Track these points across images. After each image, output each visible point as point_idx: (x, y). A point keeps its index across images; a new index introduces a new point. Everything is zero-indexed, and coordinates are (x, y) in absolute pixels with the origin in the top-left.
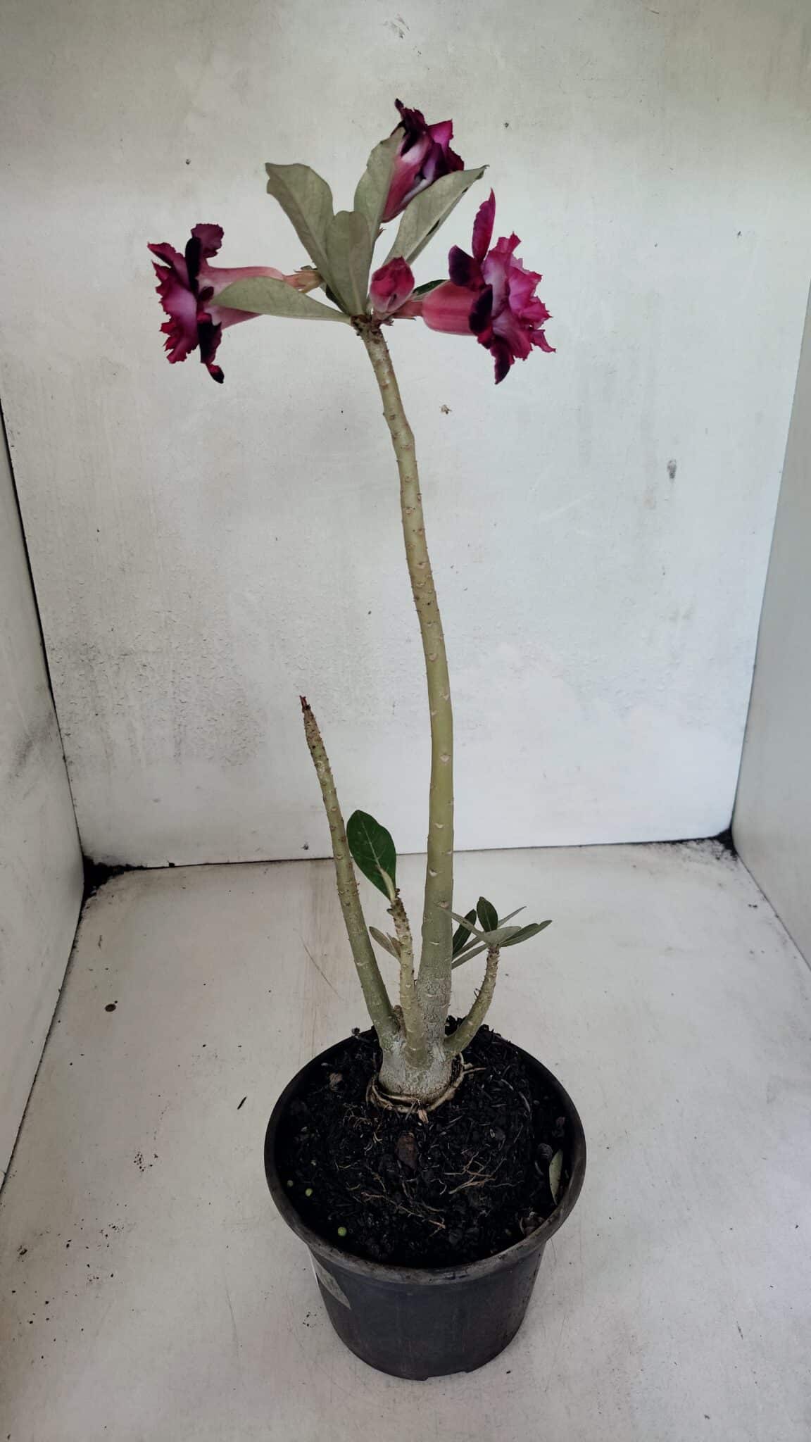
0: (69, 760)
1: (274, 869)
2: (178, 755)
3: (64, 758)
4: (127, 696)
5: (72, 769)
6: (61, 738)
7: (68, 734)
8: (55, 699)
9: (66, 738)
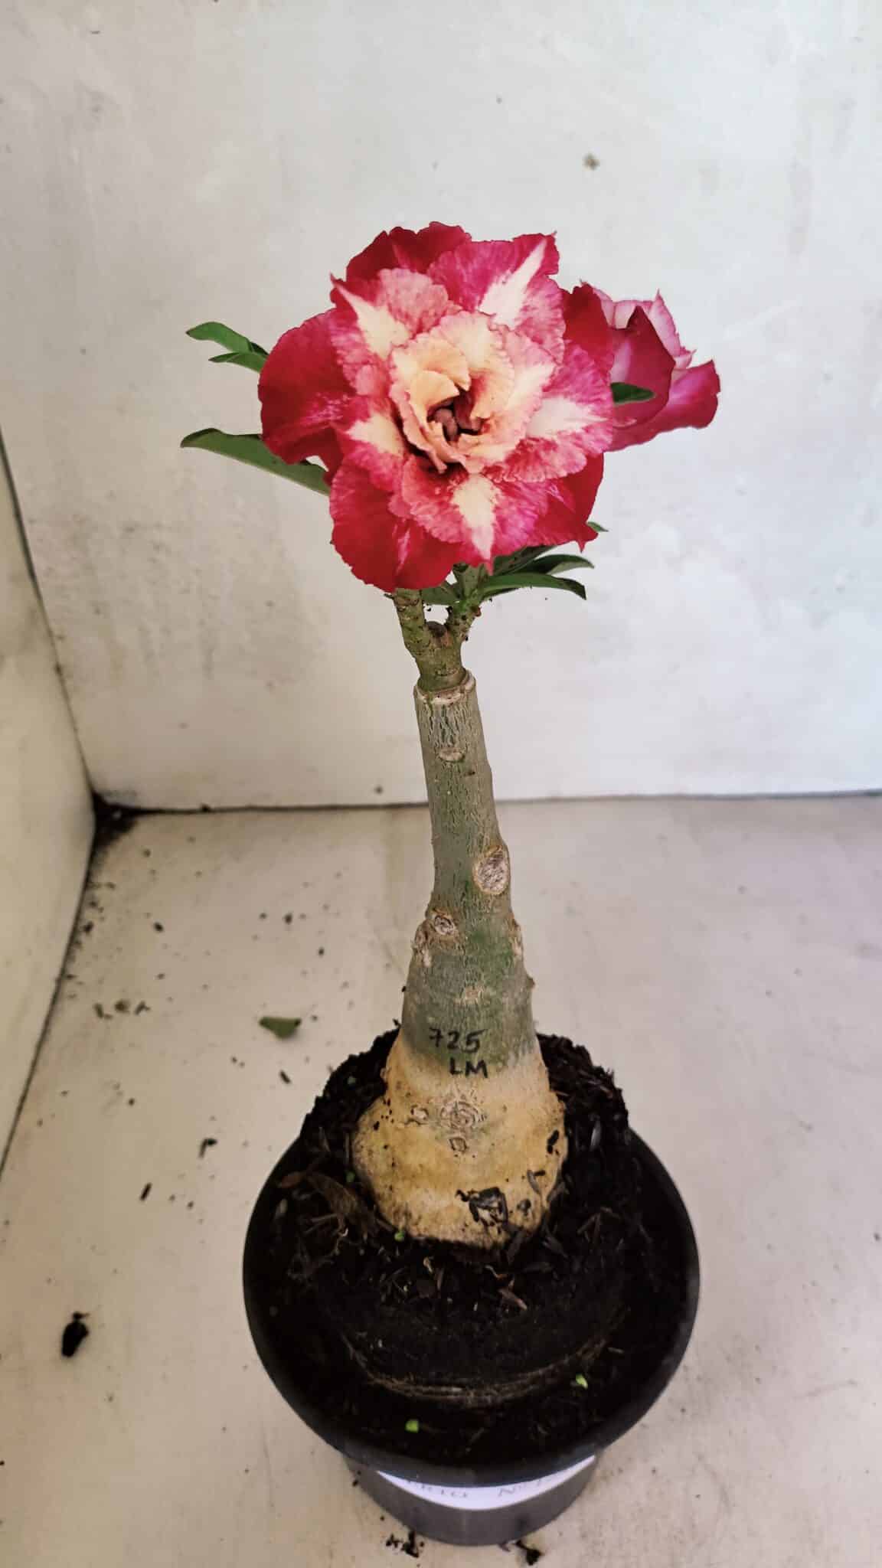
0: (65, 673)
1: (338, 819)
2: (208, 668)
3: (58, 669)
4: (136, 588)
5: (69, 683)
6: (53, 644)
7: (61, 638)
8: (42, 589)
9: (59, 644)
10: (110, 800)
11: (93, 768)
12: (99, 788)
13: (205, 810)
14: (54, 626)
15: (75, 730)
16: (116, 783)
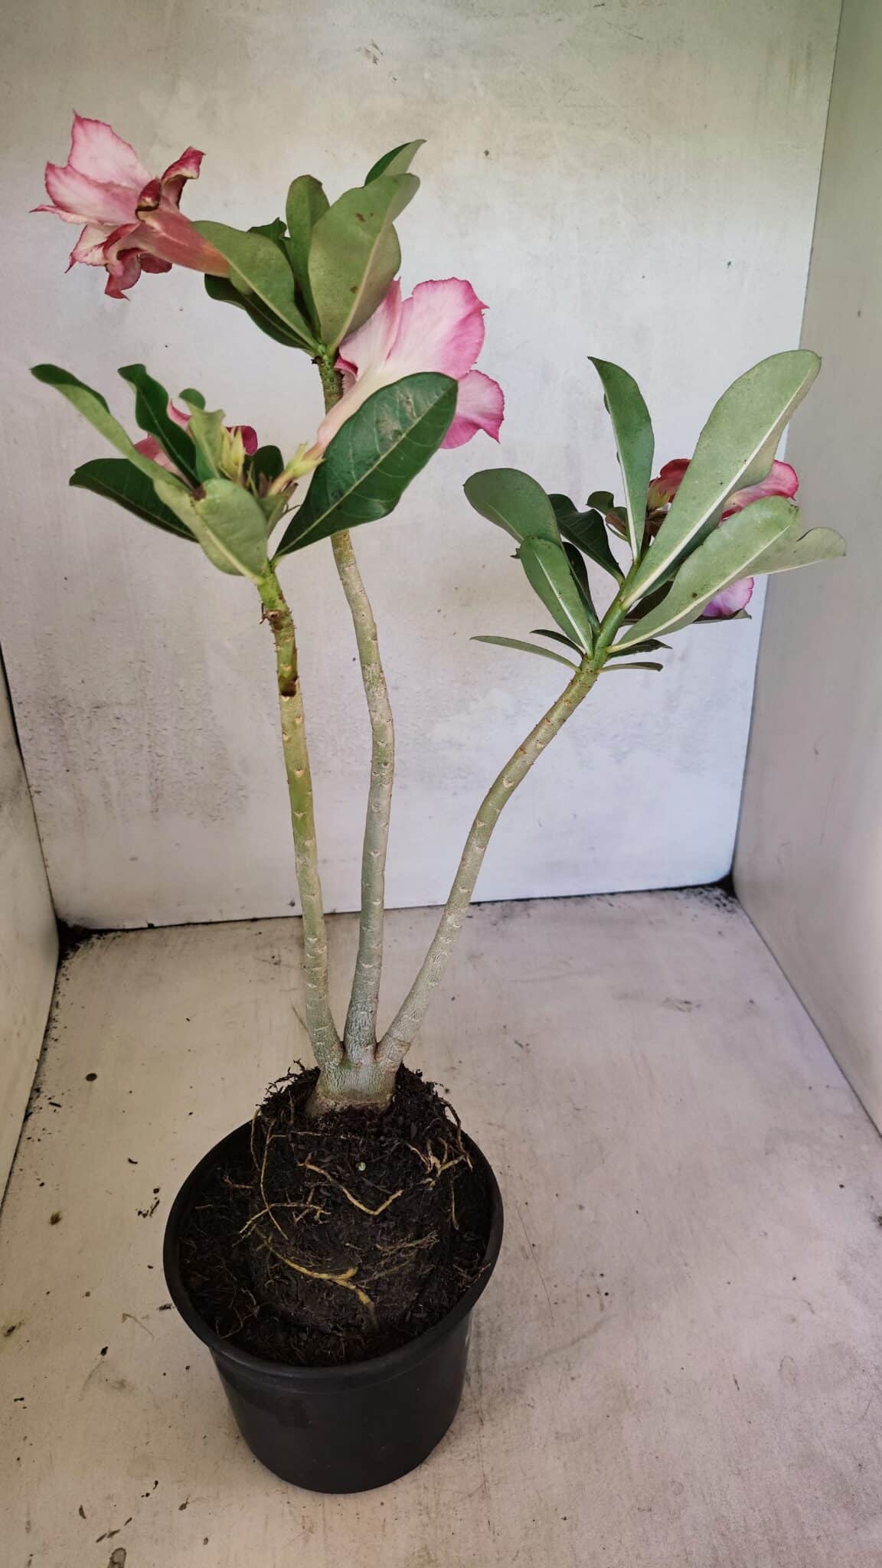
0: (39, 819)
2: (155, 810)
3: (34, 817)
4: (99, 750)
6: (31, 797)
7: (38, 792)
8: (24, 755)
9: (36, 796)
10: (71, 923)
11: (60, 900)
12: (62, 915)
13: (151, 926)
14: (32, 781)
15: (46, 866)
16: (80, 907)
